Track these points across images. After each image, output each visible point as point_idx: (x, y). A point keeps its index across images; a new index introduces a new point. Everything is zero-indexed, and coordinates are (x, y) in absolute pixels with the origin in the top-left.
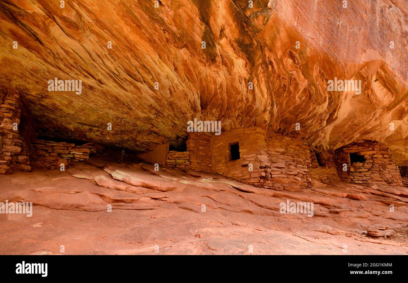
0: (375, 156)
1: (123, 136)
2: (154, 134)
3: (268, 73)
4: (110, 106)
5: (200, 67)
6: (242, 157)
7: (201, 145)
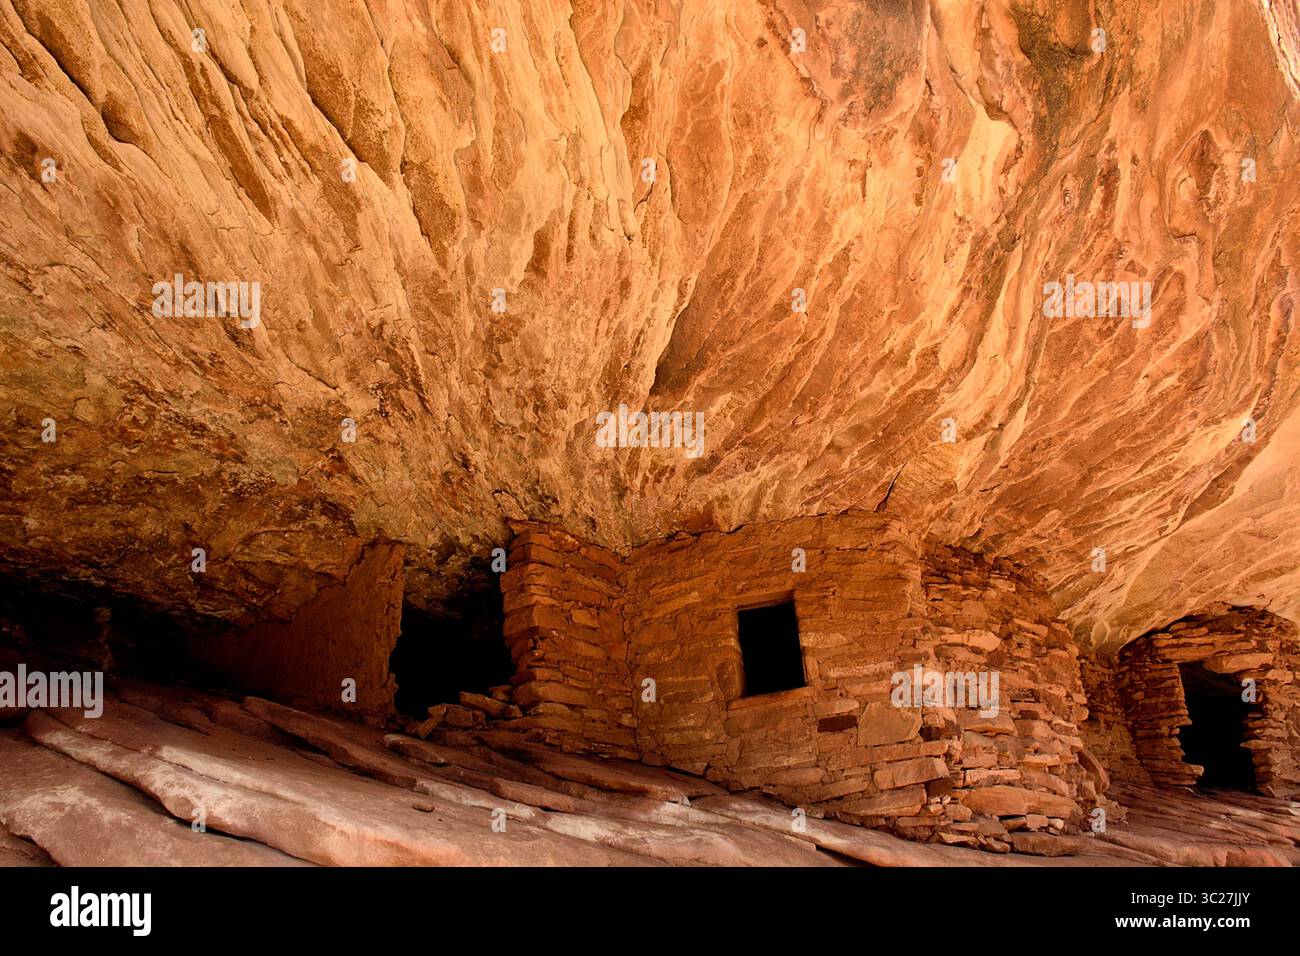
0: (1270, 675)
1: (132, 514)
2: (322, 521)
3: (1078, 225)
4: (117, 306)
5: (782, 124)
6: (821, 676)
7: (580, 604)
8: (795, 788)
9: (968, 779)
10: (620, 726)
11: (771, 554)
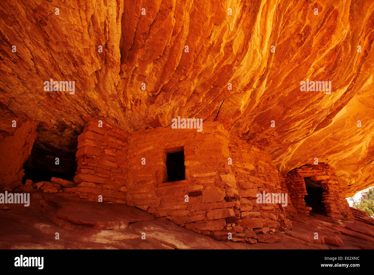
0: (329, 182)
6: (190, 176)
7: (109, 147)
8: (178, 217)
9: (242, 215)
10: (119, 191)
11: (178, 134)
